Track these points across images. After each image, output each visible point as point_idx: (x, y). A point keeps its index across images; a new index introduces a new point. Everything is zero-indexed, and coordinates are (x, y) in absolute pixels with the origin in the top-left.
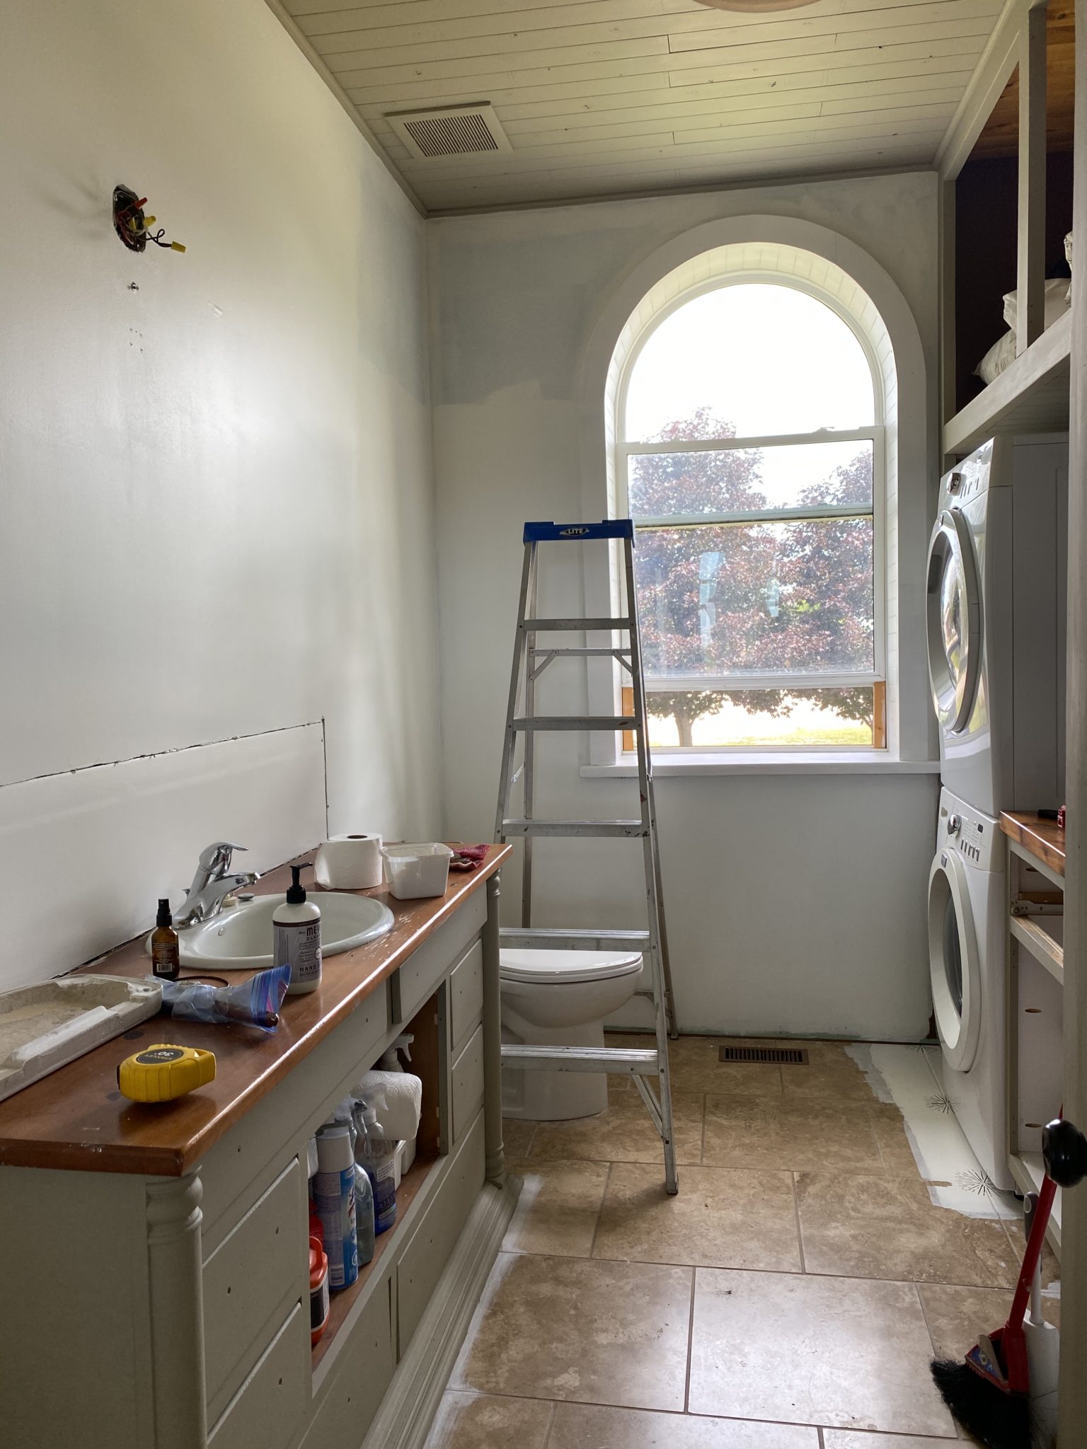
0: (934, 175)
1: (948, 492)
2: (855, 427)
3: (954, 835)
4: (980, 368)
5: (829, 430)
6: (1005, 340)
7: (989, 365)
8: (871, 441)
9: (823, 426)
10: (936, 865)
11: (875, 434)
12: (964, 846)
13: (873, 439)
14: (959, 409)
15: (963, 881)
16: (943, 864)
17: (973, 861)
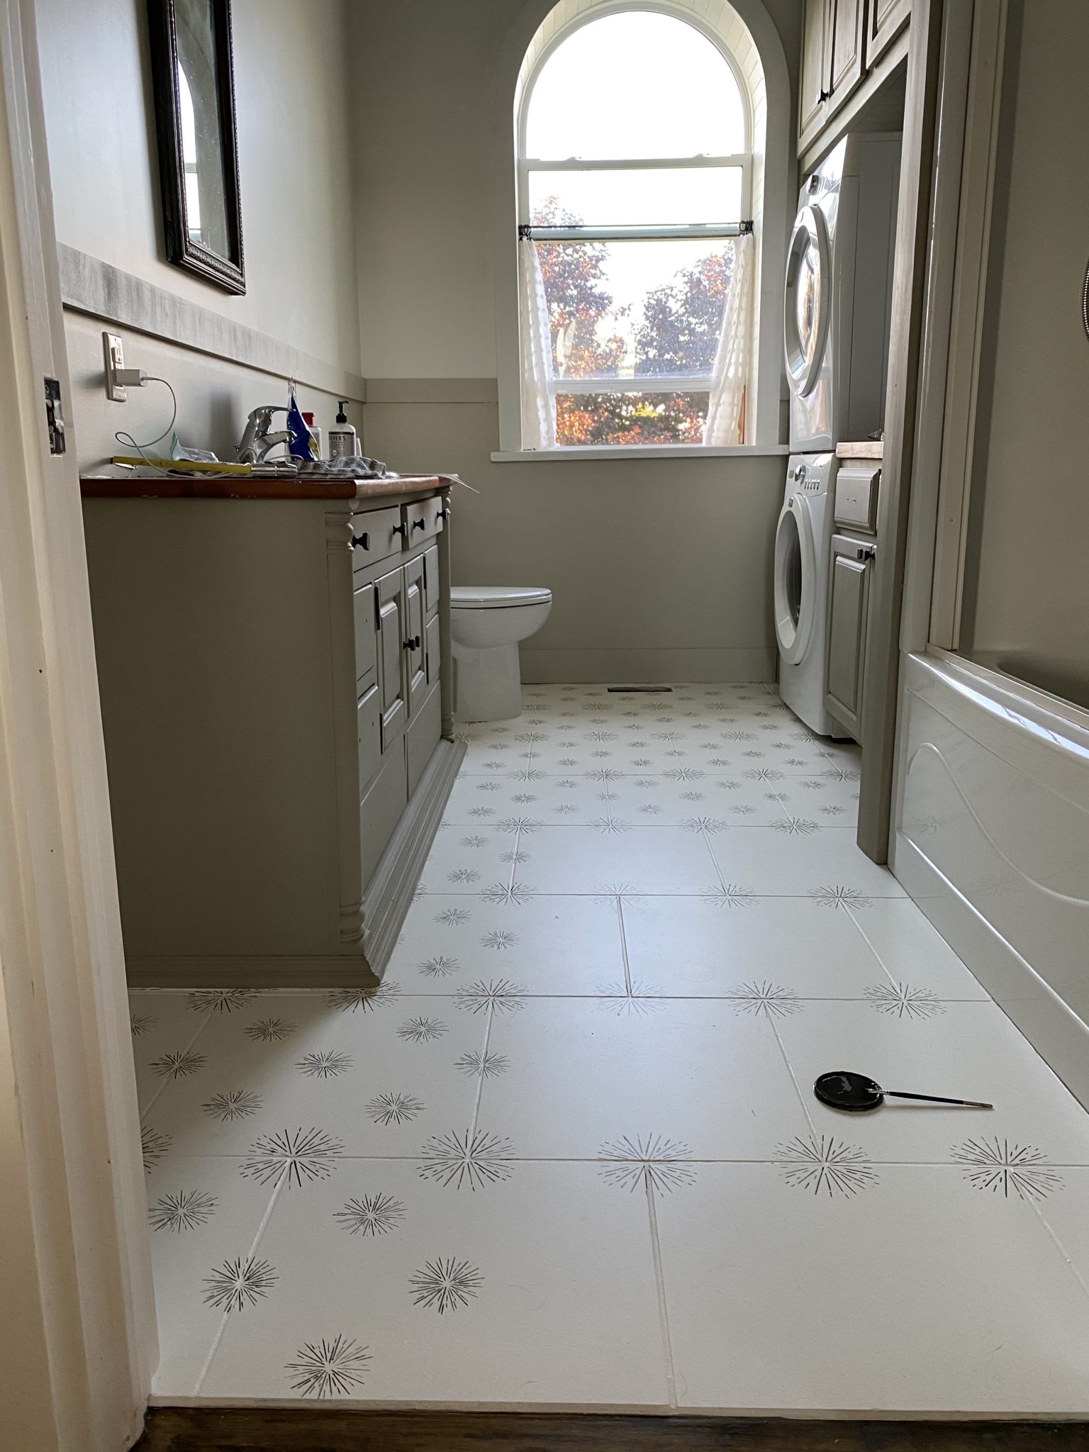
1: (808, 194)
2: (727, 154)
3: (799, 481)
5: (705, 156)
8: (740, 168)
9: (701, 153)
10: (785, 509)
11: (745, 163)
12: (808, 486)
13: (742, 166)
15: (806, 510)
16: (791, 506)
17: (814, 492)
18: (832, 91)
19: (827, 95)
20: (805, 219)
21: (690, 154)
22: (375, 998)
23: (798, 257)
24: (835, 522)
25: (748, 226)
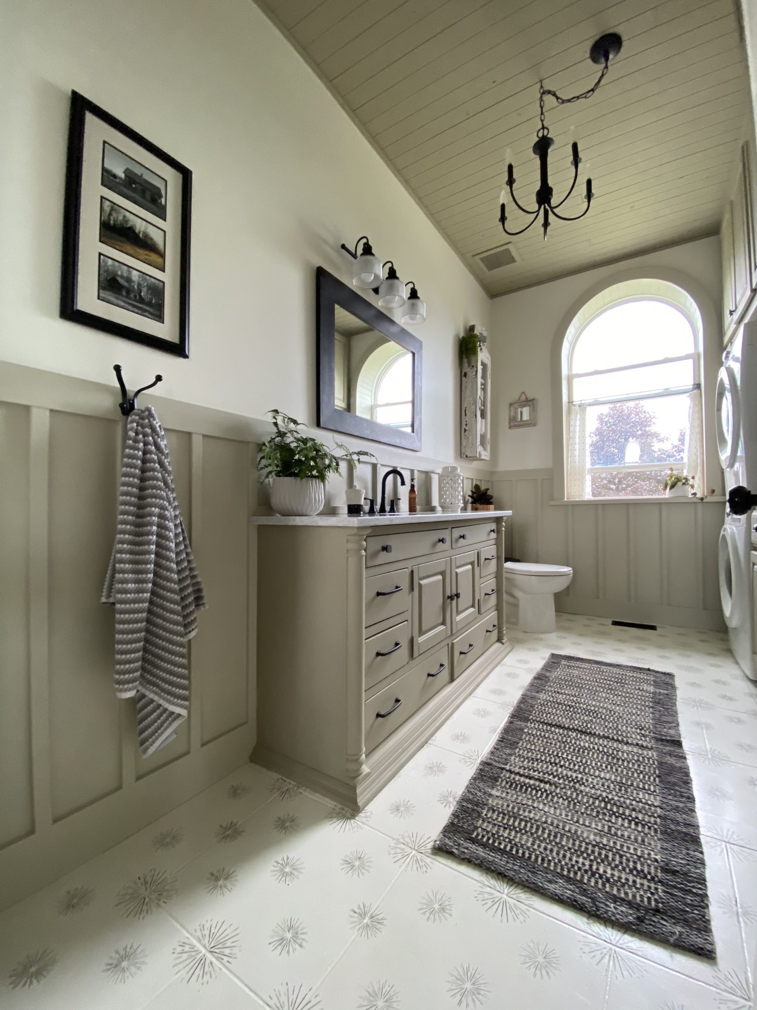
1: (725, 360)
2: (684, 354)
3: (730, 517)
5: (670, 357)
8: (690, 360)
9: (667, 356)
10: (721, 535)
11: (695, 357)
12: (734, 520)
13: (693, 358)
15: (733, 535)
16: (724, 531)
17: (738, 524)
18: (736, 308)
19: (733, 311)
20: (723, 374)
21: (661, 358)
22: (353, 820)
23: (721, 395)
24: (752, 544)
25: (698, 386)
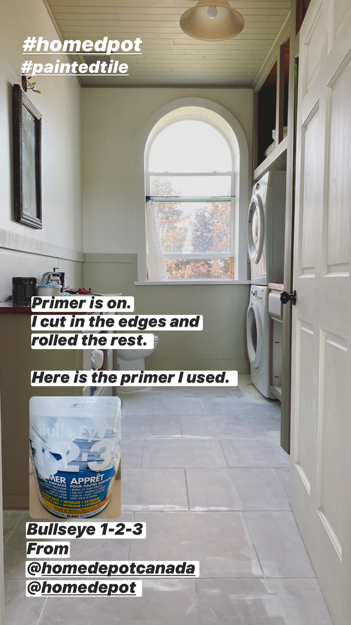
0: (252, 90)
1: (255, 190)
2: (226, 171)
3: (255, 296)
4: (265, 153)
5: (217, 172)
6: (273, 144)
7: (268, 151)
8: (230, 176)
9: (215, 171)
10: (250, 306)
11: (232, 174)
12: (258, 298)
13: (231, 176)
14: (259, 165)
15: (258, 308)
16: (252, 305)
17: (260, 301)
20: (254, 198)
23: (252, 212)
